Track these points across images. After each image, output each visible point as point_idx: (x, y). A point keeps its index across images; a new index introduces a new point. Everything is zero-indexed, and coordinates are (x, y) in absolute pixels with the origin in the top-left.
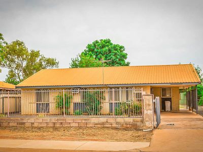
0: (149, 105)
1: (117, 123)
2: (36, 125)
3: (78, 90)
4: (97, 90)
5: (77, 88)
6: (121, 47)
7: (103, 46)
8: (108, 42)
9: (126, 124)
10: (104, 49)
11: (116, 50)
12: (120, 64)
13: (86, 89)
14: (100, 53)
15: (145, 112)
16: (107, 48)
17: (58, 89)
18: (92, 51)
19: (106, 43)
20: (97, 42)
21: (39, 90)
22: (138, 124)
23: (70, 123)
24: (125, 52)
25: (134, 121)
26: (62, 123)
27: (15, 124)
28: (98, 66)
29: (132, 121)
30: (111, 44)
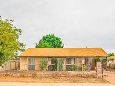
0: (100, 66)
1: (84, 75)
2: (43, 76)
3: (51, 59)
4: (60, 59)
5: (50, 58)
6: (59, 39)
7: (51, 38)
8: (53, 36)
9: (89, 75)
10: (52, 39)
11: (57, 40)
12: (59, 47)
13: (54, 58)
14: (49, 41)
15: (98, 69)
16: (53, 39)
17: (40, 58)
18: (45, 40)
19: (52, 36)
20: (47, 36)
21: (30, 58)
22: (95, 75)
23: (60, 75)
24: (61, 41)
25: (92, 73)
26: (56, 75)
27: (31, 75)
28: (49, 47)
29: (91, 74)
30: (55, 37)
